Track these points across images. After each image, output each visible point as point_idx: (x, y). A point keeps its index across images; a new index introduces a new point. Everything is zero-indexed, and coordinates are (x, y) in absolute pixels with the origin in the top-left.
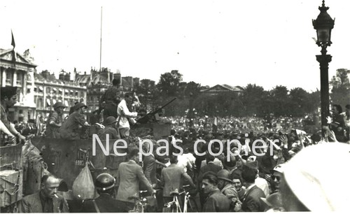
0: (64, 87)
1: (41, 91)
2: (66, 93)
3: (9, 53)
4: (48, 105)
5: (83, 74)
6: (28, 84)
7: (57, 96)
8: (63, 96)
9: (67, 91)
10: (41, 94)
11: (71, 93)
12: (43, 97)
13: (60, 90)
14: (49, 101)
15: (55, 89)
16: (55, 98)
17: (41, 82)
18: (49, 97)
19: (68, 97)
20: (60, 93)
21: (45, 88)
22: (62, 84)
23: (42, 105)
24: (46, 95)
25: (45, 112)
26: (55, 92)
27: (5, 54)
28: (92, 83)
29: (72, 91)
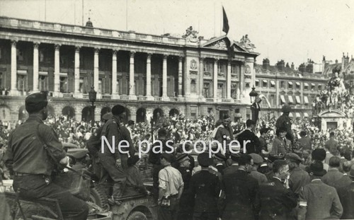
0: (303, 80)
1: (272, 86)
2: (306, 87)
3: (220, 41)
4: (282, 103)
5: (334, 63)
6: (246, 77)
7: (294, 91)
8: (301, 91)
9: (306, 84)
10: (273, 90)
11: (313, 87)
12: (275, 93)
13: (298, 83)
14: (282, 97)
15: (291, 83)
16: (290, 93)
17: (272, 75)
18: (283, 93)
19: (309, 92)
20: (298, 87)
21: (278, 82)
22: (301, 76)
23: (275, 103)
24: (279, 90)
25: (278, 110)
26: (290, 86)
27: (215, 43)
28: (344, 73)
29: (313, 84)
